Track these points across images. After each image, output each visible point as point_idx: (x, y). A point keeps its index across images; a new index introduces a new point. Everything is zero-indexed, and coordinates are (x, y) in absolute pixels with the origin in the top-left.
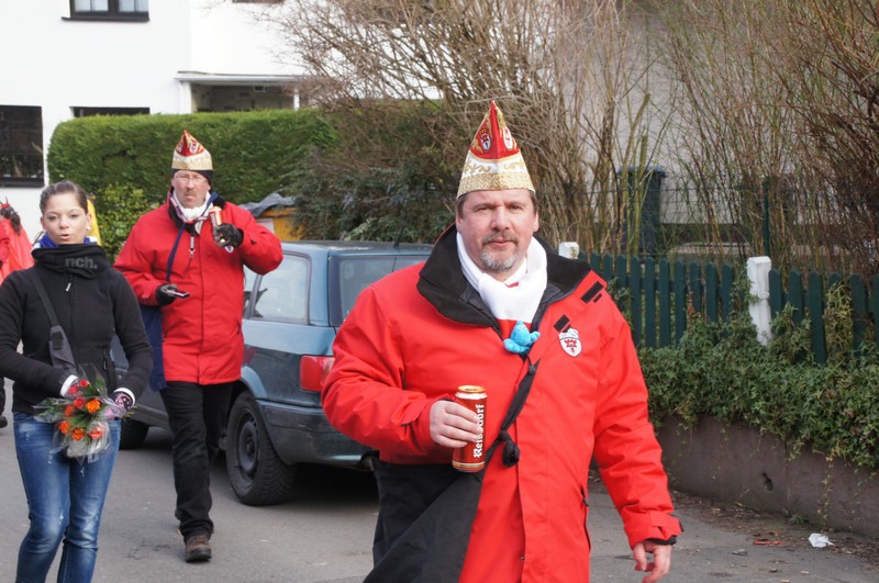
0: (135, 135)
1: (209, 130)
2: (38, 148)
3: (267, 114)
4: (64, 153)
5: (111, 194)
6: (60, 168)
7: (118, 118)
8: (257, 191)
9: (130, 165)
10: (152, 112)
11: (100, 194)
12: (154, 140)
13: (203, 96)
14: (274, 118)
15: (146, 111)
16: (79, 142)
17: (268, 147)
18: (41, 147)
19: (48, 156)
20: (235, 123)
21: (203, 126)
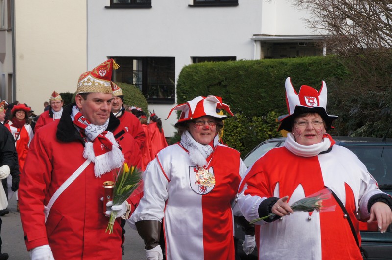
0: (227, 73)
1: (270, 69)
2: (172, 81)
3: (306, 59)
4: (186, 83)
6: (183, 93)
7: (217, 63)
10: (238, 59)
12: (238, 76)
13: (268, 49)
14: (310, 62)
15: (234, 58)
16: (195, 77)
18: (174, 81)
19: (177, 86)
20: (286, 65)
21: (267, 67)
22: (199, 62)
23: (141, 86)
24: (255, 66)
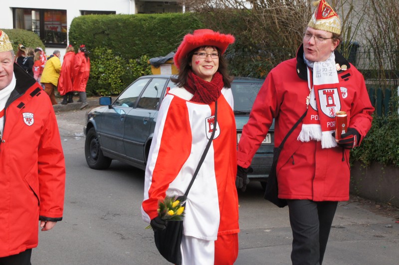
0: (109, 24)
1: (143, 22)
3: (170, 15)
4: (76, 32)
5: (97, 51)
6: (74, 39)
7: (101, 16)
8: (164, 51)
9: (106, 38)
10: (117, 13)
11: (92, 52)
12: (118, 26)
13: (141, 6)
14: (173, 17)
15: (114, 13)
16: (83, 27)
17: (170, 31)
18: (66, 29)
19: (69, 33)
20: (155, 19)
21: (140, 20)
22: (86, 14)
23: (39, 33)
24: (131, 19)
